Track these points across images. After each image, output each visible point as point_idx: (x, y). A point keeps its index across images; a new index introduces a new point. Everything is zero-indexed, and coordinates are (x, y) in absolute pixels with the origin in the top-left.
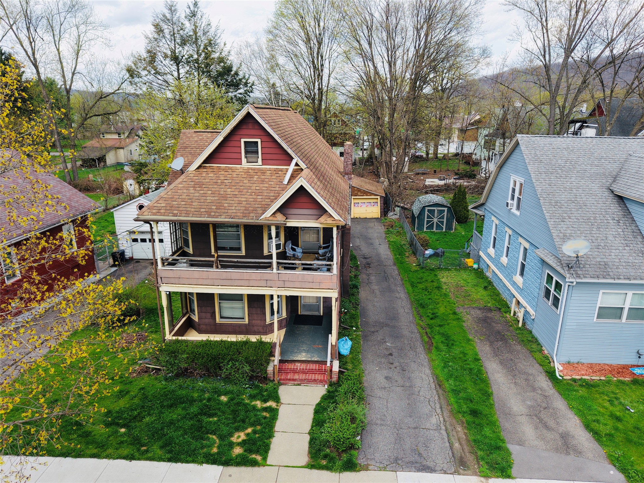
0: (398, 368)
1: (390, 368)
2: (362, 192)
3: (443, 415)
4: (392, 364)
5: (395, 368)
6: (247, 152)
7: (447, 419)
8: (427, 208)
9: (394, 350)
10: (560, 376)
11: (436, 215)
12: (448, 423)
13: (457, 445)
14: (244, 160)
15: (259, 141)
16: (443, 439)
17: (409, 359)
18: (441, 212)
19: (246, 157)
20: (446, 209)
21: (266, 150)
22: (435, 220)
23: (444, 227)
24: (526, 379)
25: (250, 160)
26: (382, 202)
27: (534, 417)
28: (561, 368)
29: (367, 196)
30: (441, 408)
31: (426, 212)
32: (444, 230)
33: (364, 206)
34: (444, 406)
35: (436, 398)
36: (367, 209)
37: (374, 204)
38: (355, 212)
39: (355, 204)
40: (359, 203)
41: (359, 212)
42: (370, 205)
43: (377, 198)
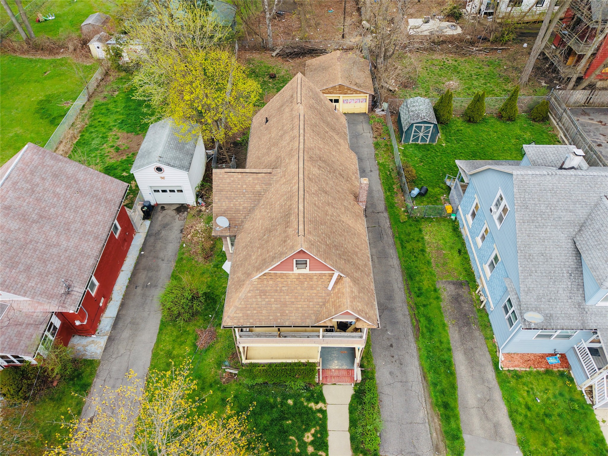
1: (392, 362)
3: (426, 408)
4: (393, 357)
5: (396, 361)
6: (297, 264)
7: (429, 412)
9: (393, 340)
10: (501, 368)
11: (422, 131)
12: (429, 415)
13: (434, 435)
14: (295, 268)
15: (308, 260)
16: (427, 431)
17: (404, 350)
18: (428, 128)
20: (432, 126)
21: (313, 264)
22: (421, 134)
23: (428, 140)
24: (480, 371)
26: (371, 99)
27: (481, 410)
28: (503, 359)
30: (425, 401)
31: (414, 128)
32: (428, 142)
33: (353, 102)
34: (427, 399)
35: (423, 392)
36: (356, 105)
37: (362, 100)
38: (343, 108)
39: (344, 100)
40: (348, 100)
41: (347, 108)
42: (359, 101)
43: (367, 96)
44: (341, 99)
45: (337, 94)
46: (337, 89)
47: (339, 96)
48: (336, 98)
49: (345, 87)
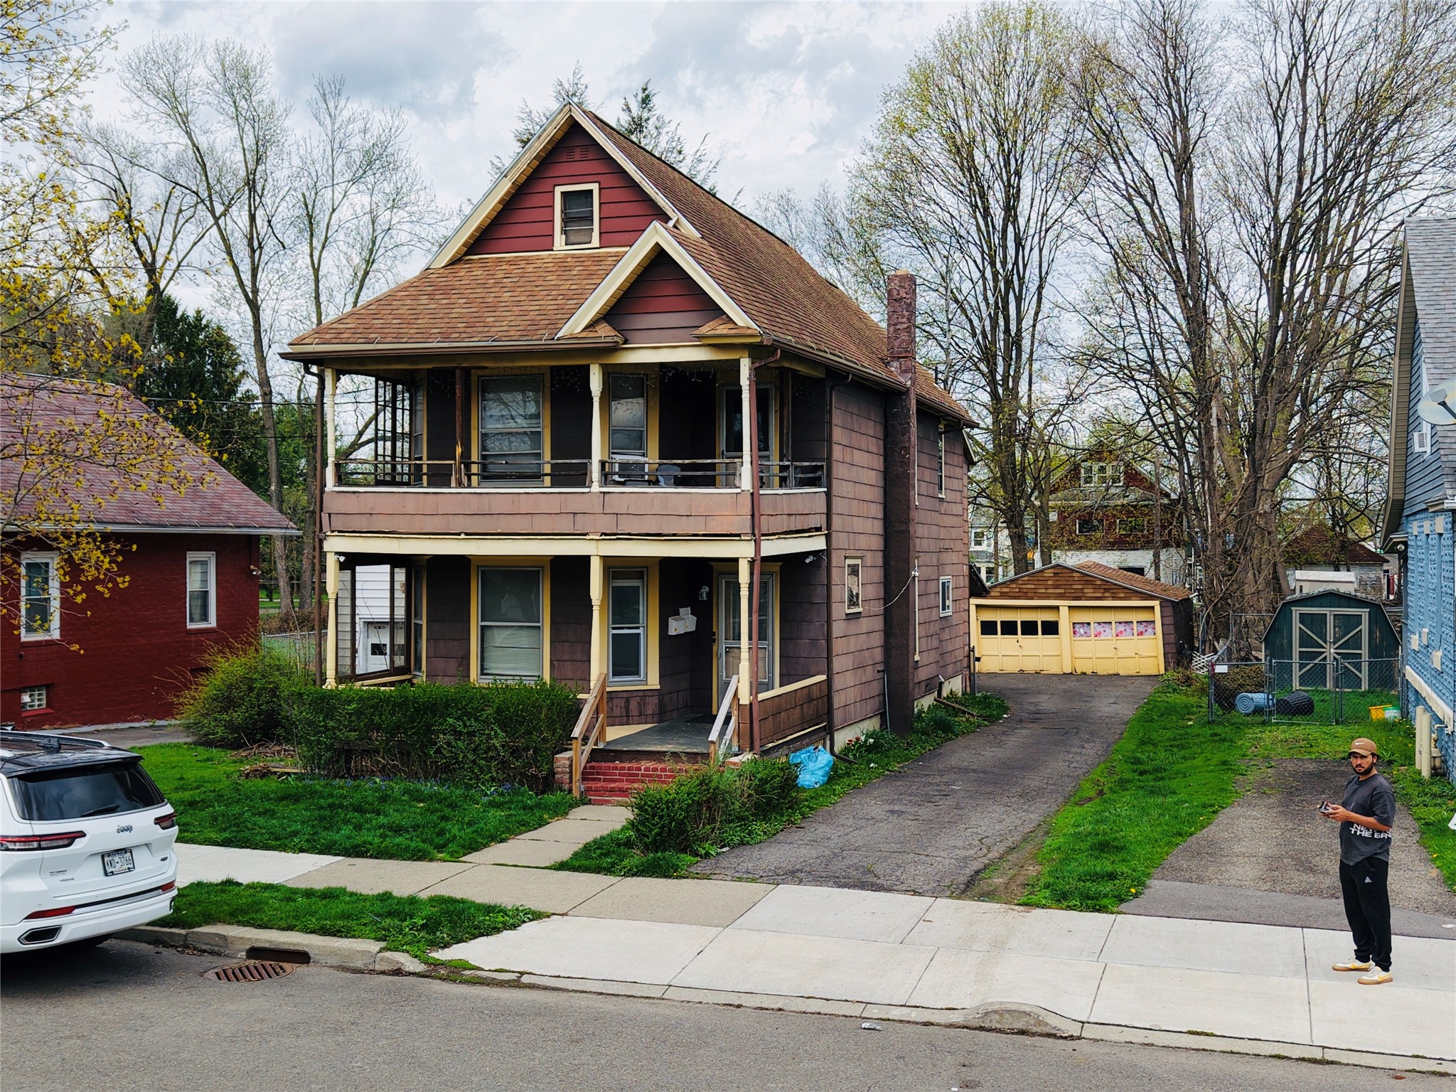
2: (1096, 588)
6: (566, 220)
8: (1296, 612)
11: (1330, 636)
14: (559, 240)
15: (595, 187)
18: (1348, 623)
19: (564, 232)
20: (1364, 613)
21: (612, 210)
22: (1330, 651)
23: (1364, 675)
25: (573, 239)
26: (1170, 620)
29: (1114, 598)
31: (1296, 625)
32: (1365, 686)
33: (1109, 633)
36: (1120, 644)
37: (1142, 628)
38: (1076, 656)
39: (1077, 626)
40: (1089, 624)
41: (1090, 656)
42: (1129, 631)
43: (1153, 608)
44: (1064, 619)
45: (1048, 598)
46: (1049, 583)
47: (1057, 608)
48: (1049, 617)
49: (1075, 575)
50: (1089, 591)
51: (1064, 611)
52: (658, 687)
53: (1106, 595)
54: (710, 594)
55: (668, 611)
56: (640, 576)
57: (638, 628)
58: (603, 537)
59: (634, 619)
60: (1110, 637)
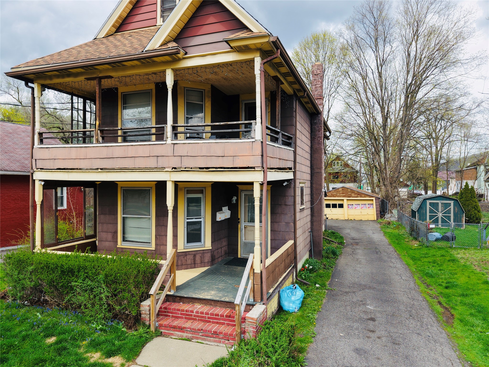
0: (384, 339)
1: (368, 337)
2: (355, 194)
4: (373, 331)
5: (379, 338)
6: (163, 11)
9: (378, 315)
14: (159, 20)
17: (408, 329)
18: (446, 206)
19: (162, 16)
20: (452, 202)
23: (452, 223)
26: (378, 204)
29: (361, 197)
31: (428, 206)
32: (452, 226)
33: (359, 207)
36: (362, 211)
37: (369, 206)
38: (349, 214)
39: (349, 205)
40: (353, 205)
41: (353, 214)
42: (365, 207)
43: (373, 200)
44: (345, 203)
45: (340, 197)
46: (341, 192)
47: (343, 200)
48: (340, 202)
49: (349, 190)
50: (353, 195)
51: (345, 201)
52: (211, 248)
53: (358, 196)
54: (237, 200)
55: (216, 209)
56: (201, 192)
57: (201, 218)
58: (174, 170)
59: (198, 214)
60: (359, 209)
